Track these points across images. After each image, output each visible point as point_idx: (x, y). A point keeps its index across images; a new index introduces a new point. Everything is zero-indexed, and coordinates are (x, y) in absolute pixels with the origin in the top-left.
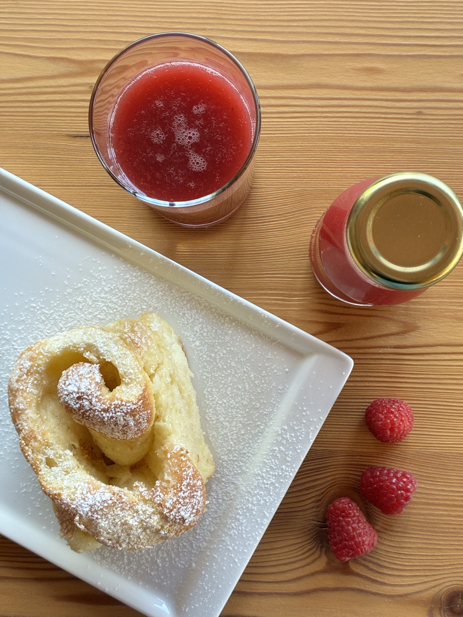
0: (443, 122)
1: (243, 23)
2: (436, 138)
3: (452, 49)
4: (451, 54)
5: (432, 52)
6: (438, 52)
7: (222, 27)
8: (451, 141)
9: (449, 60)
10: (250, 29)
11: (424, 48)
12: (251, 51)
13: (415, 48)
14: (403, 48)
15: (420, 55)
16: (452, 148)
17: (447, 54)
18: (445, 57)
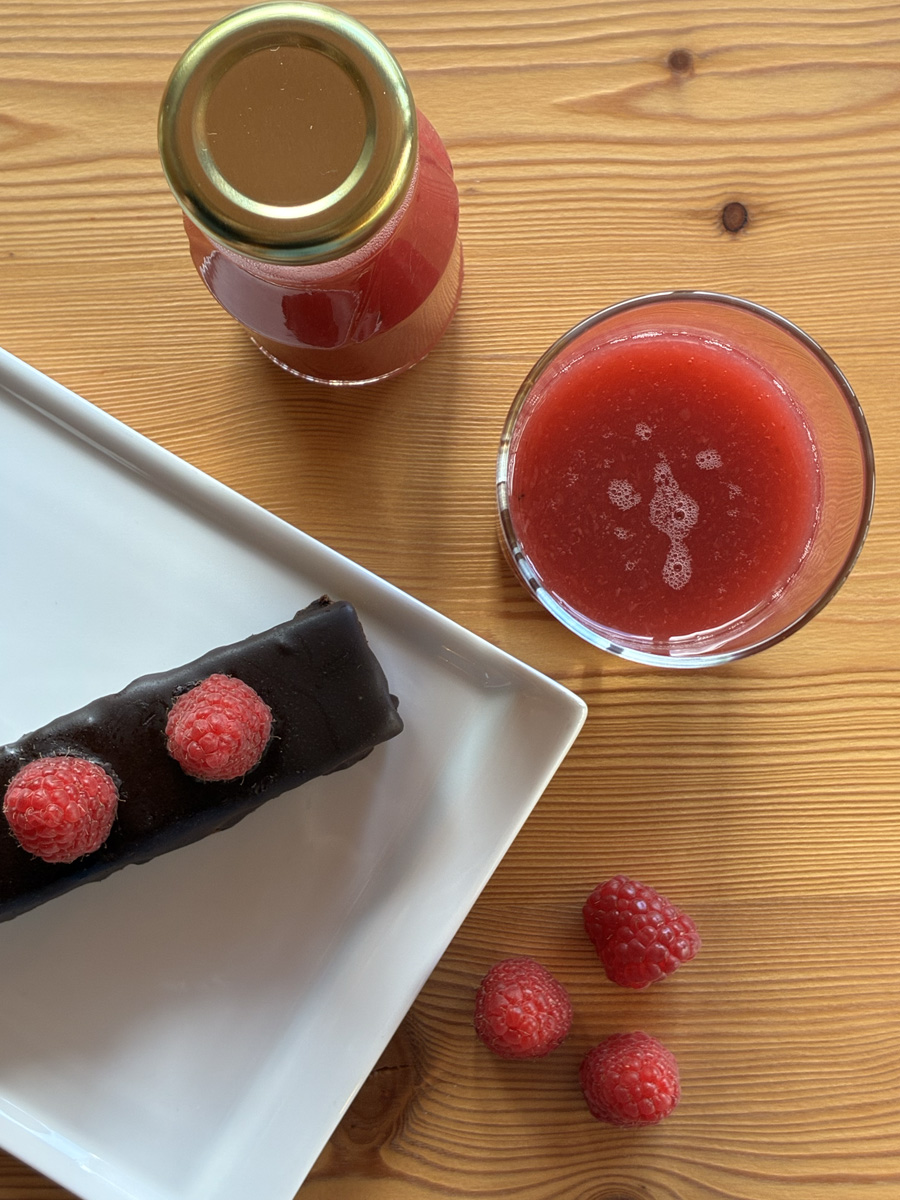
0: (521, 208)
1: (87, 23)
2: (508, 243)
3: (530, 52)
4: (528, 63)
5: (489, 60)
6: (501, 60)
7: (43, 34)
8: (540, 248)
9: (527, 76)
10: (103, 35)
11: (473, 53)
12: (107, 81)
13: (453, 55)
14: (428, 56)
15: (463, 69)
16: (544, 262)
17: (521, 64)
18: (518, 69)
